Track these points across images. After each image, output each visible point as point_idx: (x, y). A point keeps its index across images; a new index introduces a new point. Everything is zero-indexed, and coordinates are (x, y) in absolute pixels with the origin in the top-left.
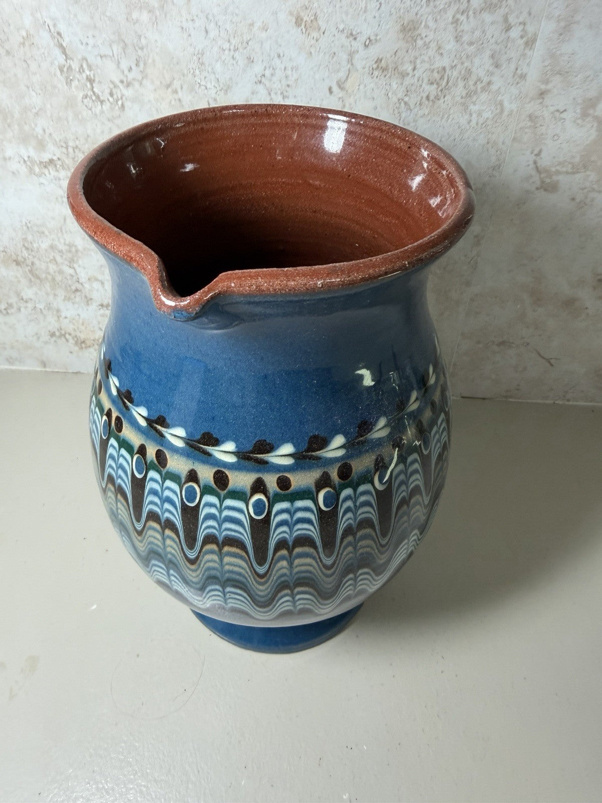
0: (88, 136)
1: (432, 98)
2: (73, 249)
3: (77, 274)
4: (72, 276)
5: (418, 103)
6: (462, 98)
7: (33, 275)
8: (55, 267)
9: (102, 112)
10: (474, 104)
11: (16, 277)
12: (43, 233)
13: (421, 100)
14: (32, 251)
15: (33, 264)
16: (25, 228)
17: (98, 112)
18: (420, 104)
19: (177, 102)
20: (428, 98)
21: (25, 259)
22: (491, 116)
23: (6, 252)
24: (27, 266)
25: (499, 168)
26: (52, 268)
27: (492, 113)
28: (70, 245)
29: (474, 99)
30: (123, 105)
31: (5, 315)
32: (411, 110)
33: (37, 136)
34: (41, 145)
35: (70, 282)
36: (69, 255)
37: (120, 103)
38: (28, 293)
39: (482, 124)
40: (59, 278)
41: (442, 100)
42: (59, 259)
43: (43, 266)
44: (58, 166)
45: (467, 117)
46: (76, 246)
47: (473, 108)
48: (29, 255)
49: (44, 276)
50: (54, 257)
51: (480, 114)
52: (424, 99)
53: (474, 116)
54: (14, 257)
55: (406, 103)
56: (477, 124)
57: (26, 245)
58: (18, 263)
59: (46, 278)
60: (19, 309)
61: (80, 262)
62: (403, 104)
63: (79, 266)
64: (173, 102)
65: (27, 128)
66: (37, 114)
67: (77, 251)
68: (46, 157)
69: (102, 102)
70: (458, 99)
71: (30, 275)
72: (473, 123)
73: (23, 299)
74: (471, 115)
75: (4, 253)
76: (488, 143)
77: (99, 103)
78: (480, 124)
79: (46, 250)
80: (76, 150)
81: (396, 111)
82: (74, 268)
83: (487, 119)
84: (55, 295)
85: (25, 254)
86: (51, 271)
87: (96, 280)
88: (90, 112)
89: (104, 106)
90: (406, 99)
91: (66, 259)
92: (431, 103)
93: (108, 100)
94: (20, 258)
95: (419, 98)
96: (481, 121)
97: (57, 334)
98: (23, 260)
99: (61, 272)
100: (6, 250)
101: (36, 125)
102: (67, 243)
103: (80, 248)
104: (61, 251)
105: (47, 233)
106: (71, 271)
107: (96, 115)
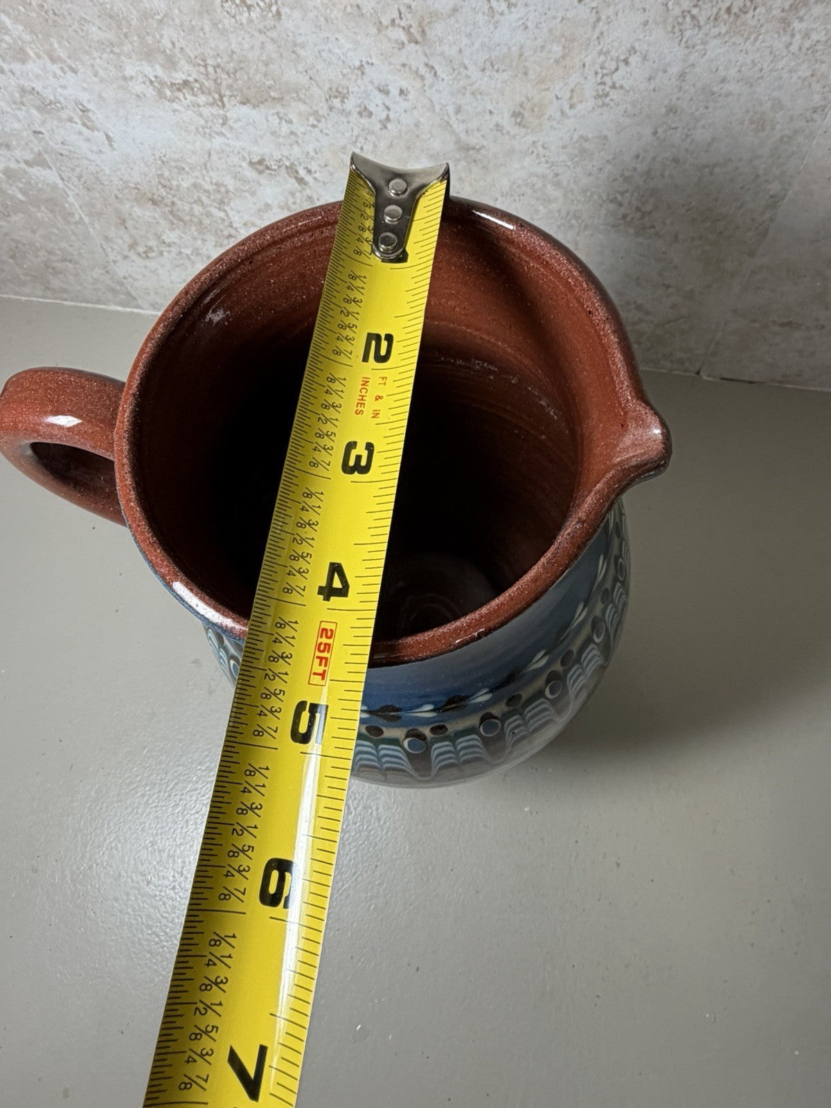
0: (233, 52)
1: (735, 10)
3: (229, 218)
4: (223, 220)
5: (712, 18)
6: (783, 10)
7: (174, 216)
8: (201, 209)
9: (250, 21)
10: (801, 19)
11: (154, 218)
12: (183, 169)
13: (717, 14)
14: (171, 189)
15: (173, 203)
16: (159, 162)
17: (244, 21)
18: (716, 19)
19: (356, 9)
20: (729, 10)
21: (163, 198)
22: (823, 39)
23: (138, 189)
24: (166, 206)
25: (823, 110)
26: (197, 209)
27: (826, 34)
28: (217, 184)
29: (802, 13)
30: (278, 14)
31: (144, 258)
32: (700, 27)
33: (165, 51)
34: (171, 63)
35: (221, 226)
36: (218, 196)
37: (274, 8)
38: (170, 236)
39: (808, 49)
40: (207, 221)
41: (751, 13)
42: (204, 198)
43: (187, 207)
44: (195, 89)
45: (786, 39)
46: (226, 186)
47: (797, 25)
48: (168, 193)
49: (187, 218)
50: (199, 197)
51: (807, 35)
52: (723, 12)
53: (798, 37)
54: (149, 195)
55: (693, 17)
56: (800, 48)
57: (162, 182)
58: (154, 203)
59: (191, 221)
60: (161, 253)
61: (232, 204)
62: (688, 19)
63: (232, 209)
64: (349, 10)
65: (149, 39)
66: (161, 21)
67: (227, 192)
68: (179, 77)
69: (249, 7)
70: (776, 12)
71: (171, 217)
72: (794, 48)
73: (164, 243)
74: (793, 36)
75: (137, 191)
76: (812, 75)
77: (245, 9)
78: (804, 50)
79: (188, 189)
80: (218, 70)
81: (677, 29)
82: (225, 211)
83: (818, 42)
84: (204, 240)
85: (163, 192)
86: (197, 213)
88: (233, 20)
89: (252, 13)
90: (695, 11)
91: (214, 200)
92: (732, 17)
93: (258, 4)
95: (715, 10)
96: (807, 44)
98: (160, 199)
99: (209, 215)
100: (138, 186)
101: (162, 36)
102: (214, 181)
103: (231, 188)
104: (207, 191)
105: (187, 169)
106: (222, 214)
107: (241, 24)
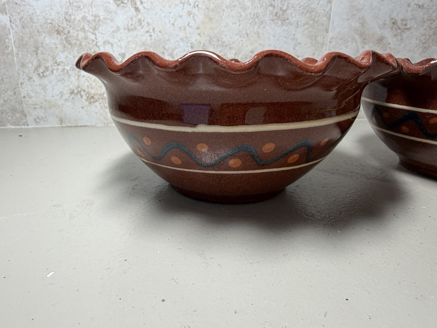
2: (97, 19)
87: (109, 43)
94: (61, 29)
97: (76, 91)
